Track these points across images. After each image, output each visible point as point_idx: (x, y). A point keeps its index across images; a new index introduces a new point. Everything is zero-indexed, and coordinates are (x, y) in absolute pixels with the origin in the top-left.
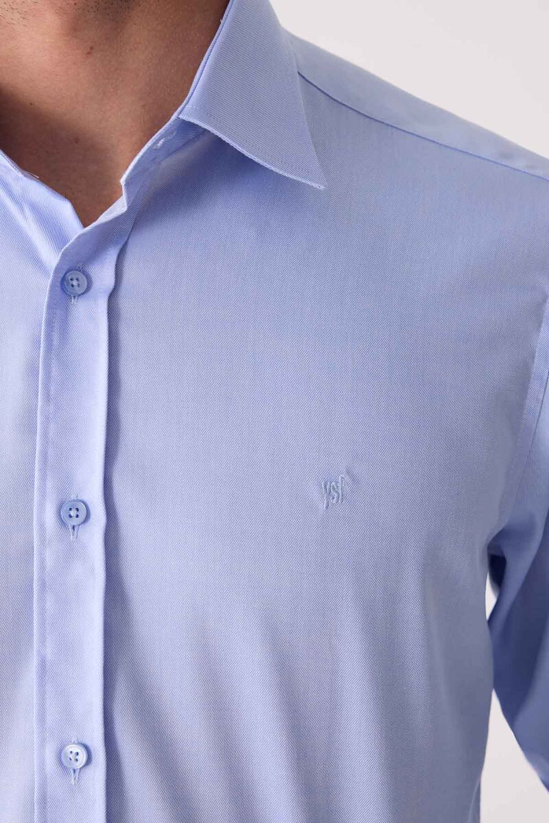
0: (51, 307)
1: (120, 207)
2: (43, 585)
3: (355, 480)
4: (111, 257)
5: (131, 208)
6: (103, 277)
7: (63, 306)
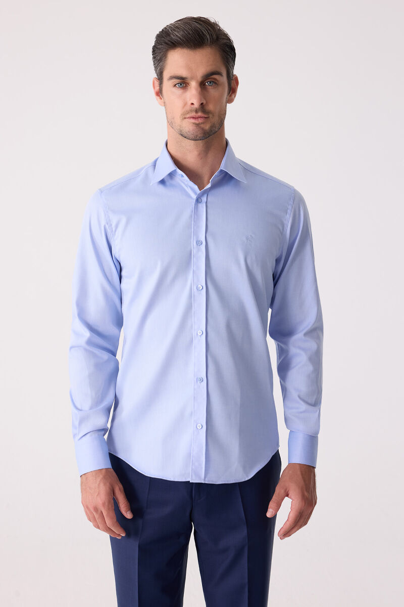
0: (195, 205)
1: (209, 186)
2: (193, 255)
3: (252, 237)
4: (206, 196)
5: (211, 185)
6: (204, 199)
7: (197, 205)
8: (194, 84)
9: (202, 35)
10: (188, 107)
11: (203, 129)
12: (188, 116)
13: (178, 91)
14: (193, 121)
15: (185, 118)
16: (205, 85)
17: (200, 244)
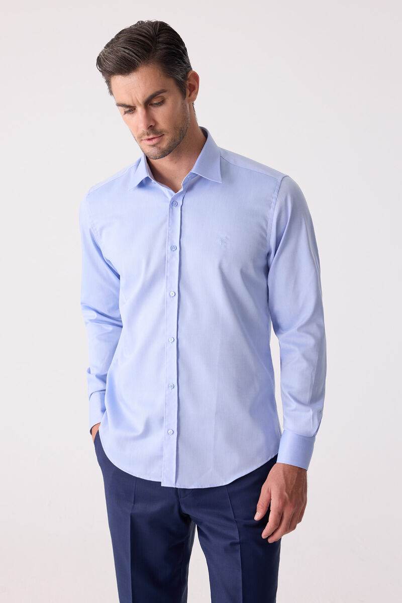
2: (167, 261)
4: (181, 198)
6: (180, 203)
7: (172, 209)
11: (160, 148)
14: (148, 143)
15: (142, 140)
17: (174, 250)
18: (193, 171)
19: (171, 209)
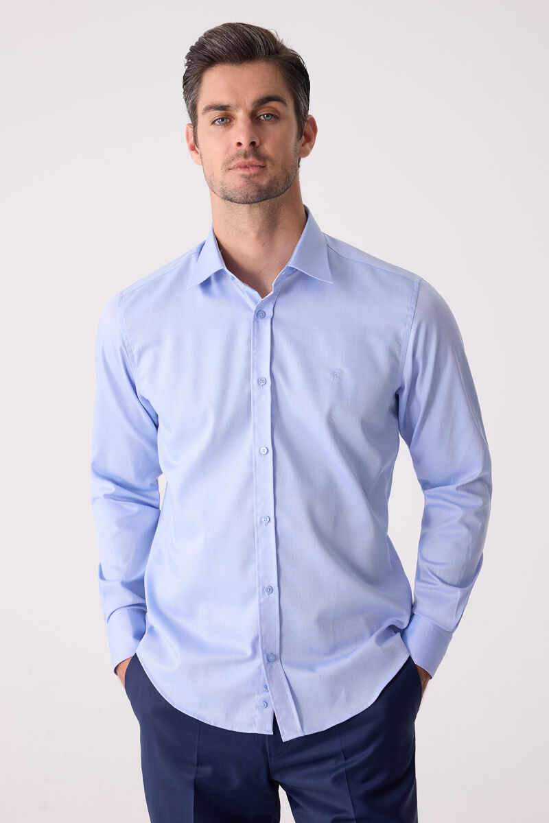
0: (254, 321)
4: (271, 307)
5: (275, 293)
6: (269, 312)
7: (258, 322)
8: (241, 116)
9: (252, 41)
10: (234, 149)
11: (257, 185)
12: (234, 164)
13: (217, 129)
14: (241, 172)
15: (230, 169)
16: (258, 118)
17: (262, 384)
18: (290, 264)
19: (256, 323)
